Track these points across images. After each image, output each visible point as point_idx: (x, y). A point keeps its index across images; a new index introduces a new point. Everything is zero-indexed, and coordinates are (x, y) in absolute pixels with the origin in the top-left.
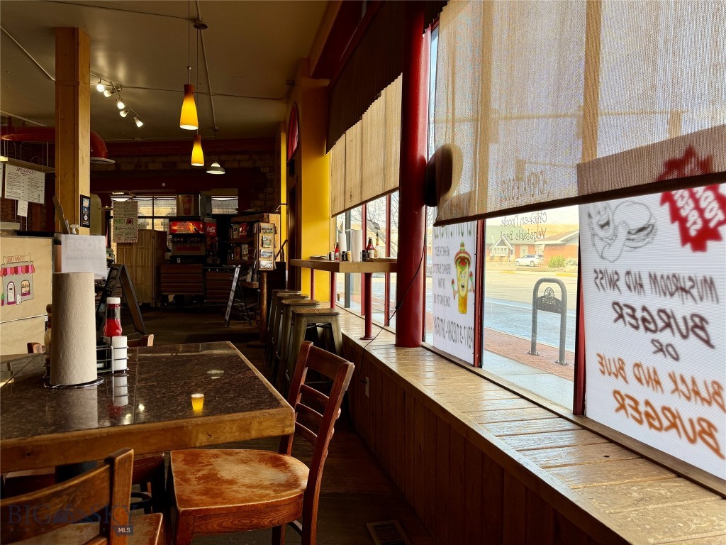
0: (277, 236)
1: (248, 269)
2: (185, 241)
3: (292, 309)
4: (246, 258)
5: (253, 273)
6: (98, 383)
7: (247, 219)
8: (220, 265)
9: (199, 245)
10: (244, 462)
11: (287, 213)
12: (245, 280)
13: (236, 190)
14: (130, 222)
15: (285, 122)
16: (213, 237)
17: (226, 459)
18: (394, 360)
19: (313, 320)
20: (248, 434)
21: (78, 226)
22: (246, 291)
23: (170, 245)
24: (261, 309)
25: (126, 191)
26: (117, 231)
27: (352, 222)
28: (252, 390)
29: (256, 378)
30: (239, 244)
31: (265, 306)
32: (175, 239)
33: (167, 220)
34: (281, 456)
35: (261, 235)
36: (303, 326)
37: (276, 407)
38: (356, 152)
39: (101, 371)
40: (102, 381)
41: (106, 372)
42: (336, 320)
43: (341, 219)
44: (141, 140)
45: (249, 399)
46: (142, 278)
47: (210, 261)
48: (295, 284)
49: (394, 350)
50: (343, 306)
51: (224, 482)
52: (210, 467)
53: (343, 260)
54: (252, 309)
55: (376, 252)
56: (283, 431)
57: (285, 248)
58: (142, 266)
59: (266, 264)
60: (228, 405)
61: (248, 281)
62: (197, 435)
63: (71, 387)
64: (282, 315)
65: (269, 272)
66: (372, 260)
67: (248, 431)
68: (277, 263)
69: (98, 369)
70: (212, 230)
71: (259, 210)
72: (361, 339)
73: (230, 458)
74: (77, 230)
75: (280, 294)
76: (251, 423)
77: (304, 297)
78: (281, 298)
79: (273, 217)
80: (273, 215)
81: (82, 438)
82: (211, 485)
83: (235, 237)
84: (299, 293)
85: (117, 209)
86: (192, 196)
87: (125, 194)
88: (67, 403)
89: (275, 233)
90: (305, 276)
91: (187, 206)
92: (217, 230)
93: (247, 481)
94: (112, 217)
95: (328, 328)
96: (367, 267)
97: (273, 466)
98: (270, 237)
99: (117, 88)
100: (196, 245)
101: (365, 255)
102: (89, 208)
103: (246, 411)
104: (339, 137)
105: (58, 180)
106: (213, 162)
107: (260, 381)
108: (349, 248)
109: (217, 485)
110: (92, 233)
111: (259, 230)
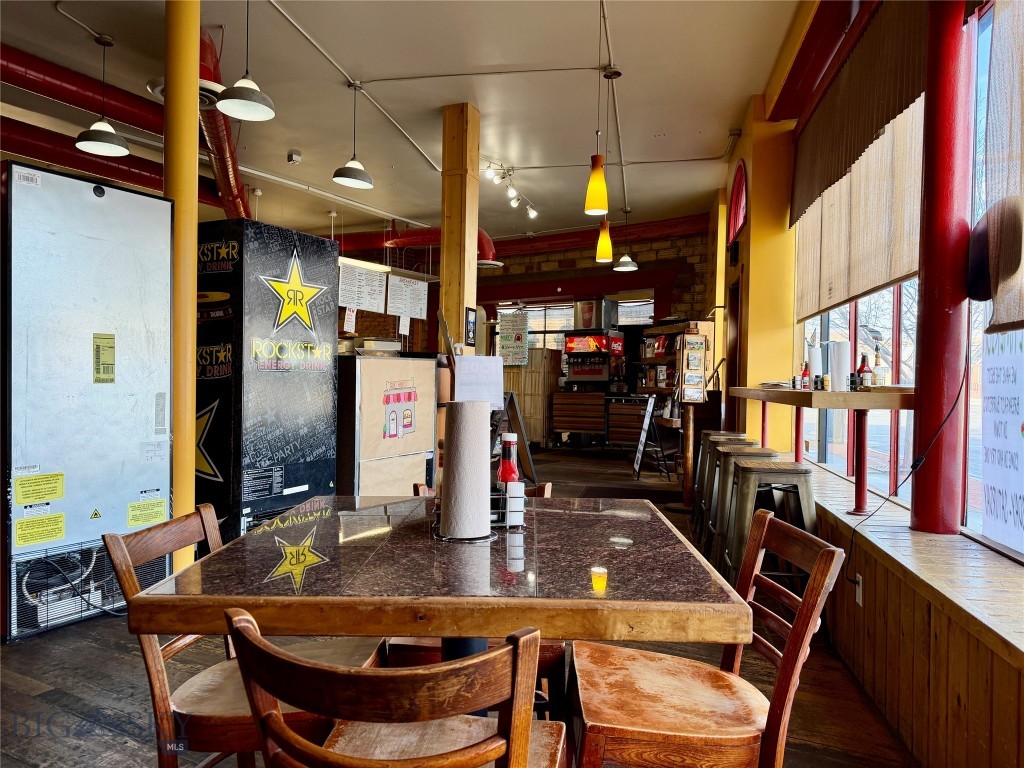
0: (710, 354)
1: (666, 400)
2: (583, 362)
3: (733, 460)
4: (663, 385)
5: (673, 406)
6: (491, 539)
7: (666, 330)
8: (628, 395)
9: (601, 366)
10: (673, 673)
11: (725, 319)
12: (662, 416)
13: (652, 292)
14: (518, 338)
15: (725, 189)
16: (618, 357)
17: (646, 665)
18: (909, 551)
19: (768, 479)
20: (684, 634)
21: (463, 345)
22: (662, 432)
23: (565, 368)
24: (685, 457)
25: (515, 301)
26: (504, 351)
27: (831, 331)
28: (688, 572)
29: (690, 555)
30: (653, 366)
31: (690, 454)
32: (572, 360)
33: (562, 336)
34: (724, 673)
35: (686, 352)
36: (751, 486)
37: (724, 602)
38: (840, 222)
39: (494, 525)
40: (496, 538)
41: (500, 527)
42: (806, 481)
43: (813, 326)
44: (534, 235)
45: (684, 584)
46: (533, 409)
47: (614, 389)
48: (736, 423)
49: (908, 536)
50: (815, 460)
51: (645, 696)
52: (624, 672)
53: (816, 388)
54: (670, 457)
55: (875, 375)
56: (735, 638)
57: (720, 370)
58: (532, 395)
59: (694, 392)
60: (655, 588)
61: (665, 417)
62: (615, 624)
63: (462, 541)
64: (718, 469)
65: (696, 405)
66: (868, 390)
67: (684, 629)
68: (709, 393)
69: (492, 522)
70: (617, 347)
71: (683, 317)
72: (849, 513)
73: (652, 664)
74: (461, 350)
75: (714, 438)
76: (688, 619)
77: (750, 444)
78: (716, 443)
79: (703, 326)
80: (703, 323)
81: (478, 607)
82: (627, 697)
83: (648, 356)
84: (743, 436)
85: (504, 323)
86: (594, 302)
87: (514, 304)
88: (460, 561)
89: (707, 348)
90: (753, 411)
91: (587, 316)
92: (625, 346)
93: (676, 701)
94: (498, 333)
95: (792, 492)
96: (859, 401)
97: (713, 687)
98: (700, 354)
99: (509, 170)
100: (597, 367)
101: (856, 382)
102: (475, 323)
103: (680, 601)
104: (812, 201)
105: (443, 290)
106: (623, 255)
107: (697, 561)
108: (826, 370)
109: (634, 699)
110: (477, 353)
111: (684, 345)
